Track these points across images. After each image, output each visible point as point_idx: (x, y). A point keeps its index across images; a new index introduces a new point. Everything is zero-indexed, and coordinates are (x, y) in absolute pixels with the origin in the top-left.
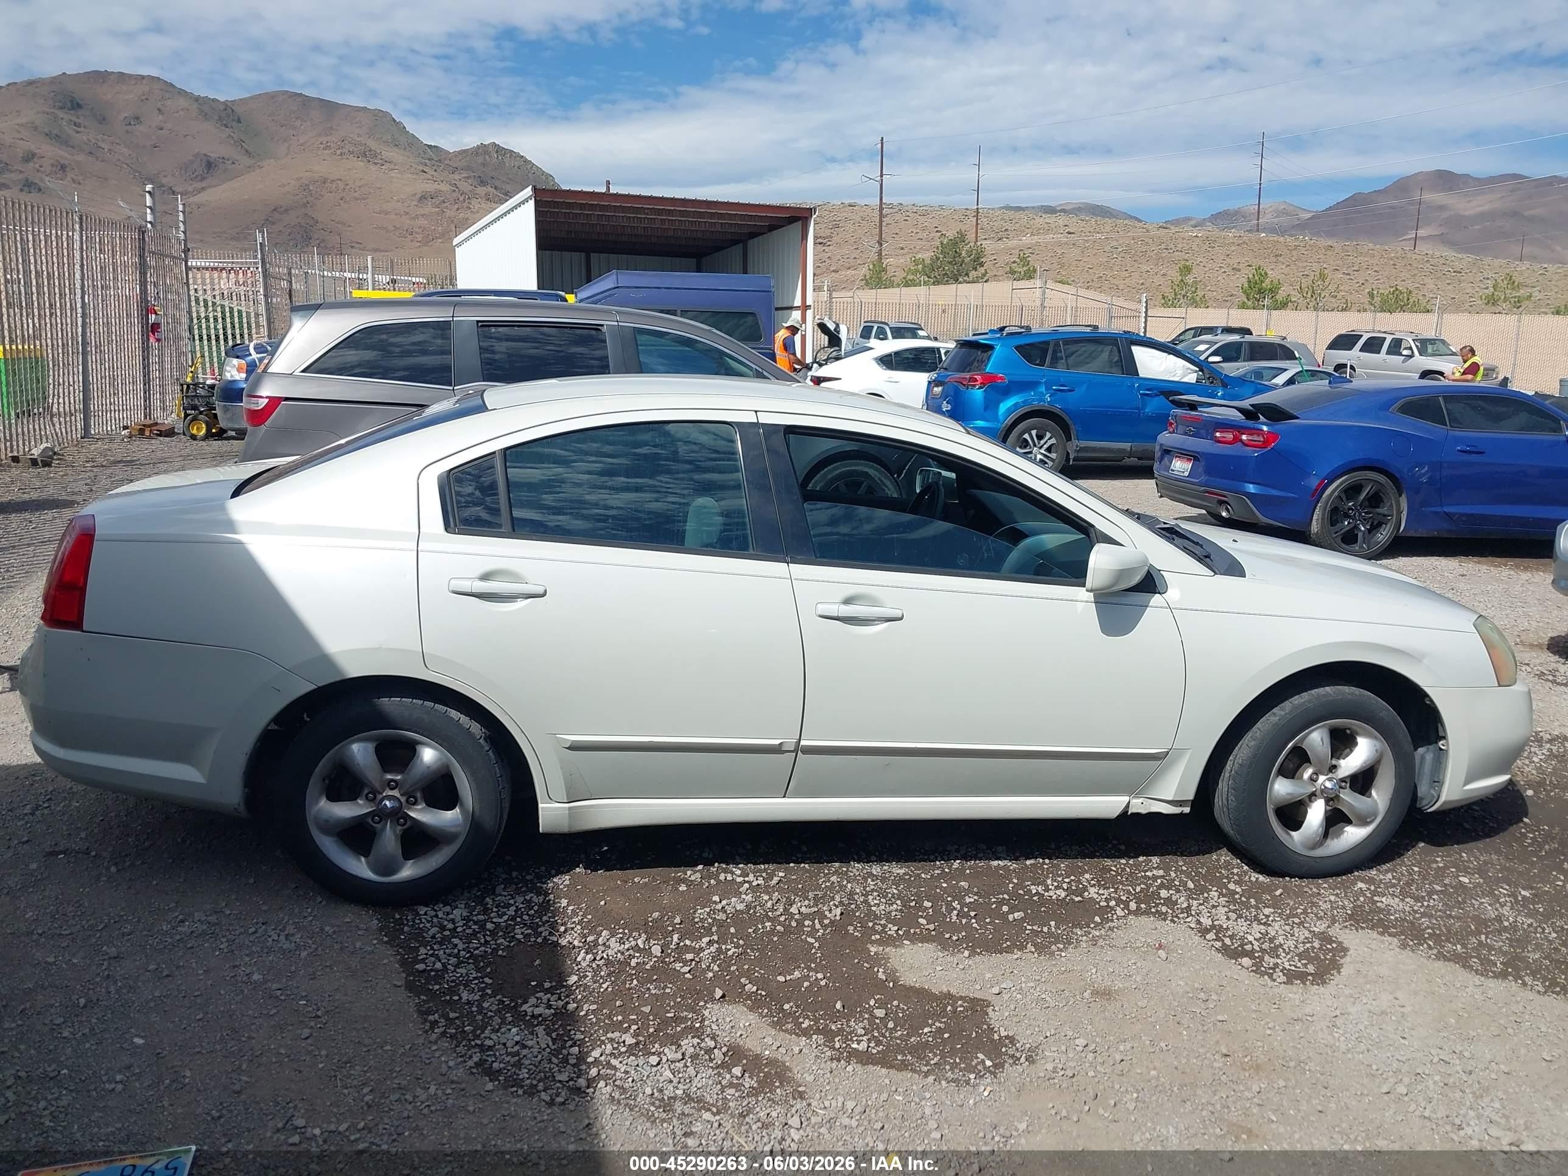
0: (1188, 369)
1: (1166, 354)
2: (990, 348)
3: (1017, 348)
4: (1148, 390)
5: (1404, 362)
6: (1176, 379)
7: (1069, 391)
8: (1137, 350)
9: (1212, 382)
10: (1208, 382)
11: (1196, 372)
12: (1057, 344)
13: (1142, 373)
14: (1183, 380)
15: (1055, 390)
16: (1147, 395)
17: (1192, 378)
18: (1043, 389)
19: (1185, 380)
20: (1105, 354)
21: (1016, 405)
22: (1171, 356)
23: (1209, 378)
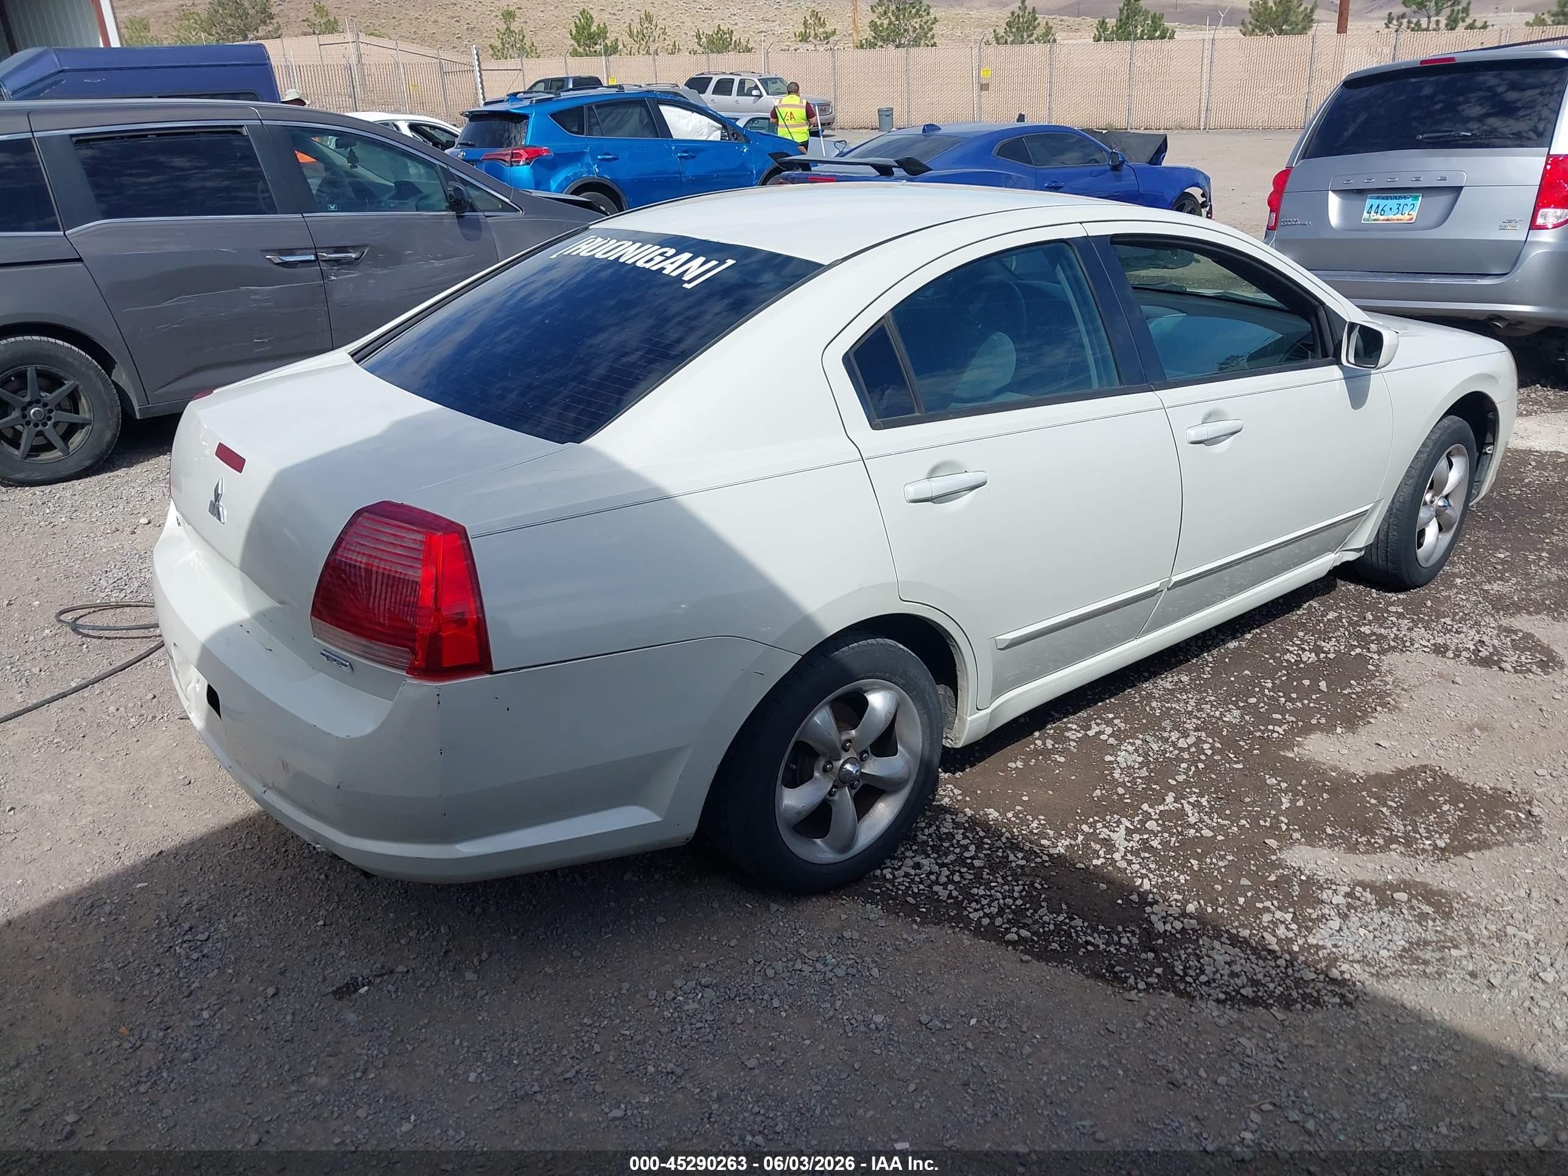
0: (713, 126)
1: (689, 113)
2: (525, 117)
3: (553, 116)
4: (685, 152)
5: (754, 102)
6: (703, 138)
7: (614, 159)
8: (665, 110)
9: (736, 139)
10: (732, 139)
11: (719, 129)
12: (590, 109)
13: (676, 135)
14: (710, 139)
15: (600, 159)
16: (684, 157)
17: (716, 136)
18: (588, 159)
19: (711, 138)
20: (635, 115)
21: (567, 179)
22: (695, 114)
23: (733, 135)
